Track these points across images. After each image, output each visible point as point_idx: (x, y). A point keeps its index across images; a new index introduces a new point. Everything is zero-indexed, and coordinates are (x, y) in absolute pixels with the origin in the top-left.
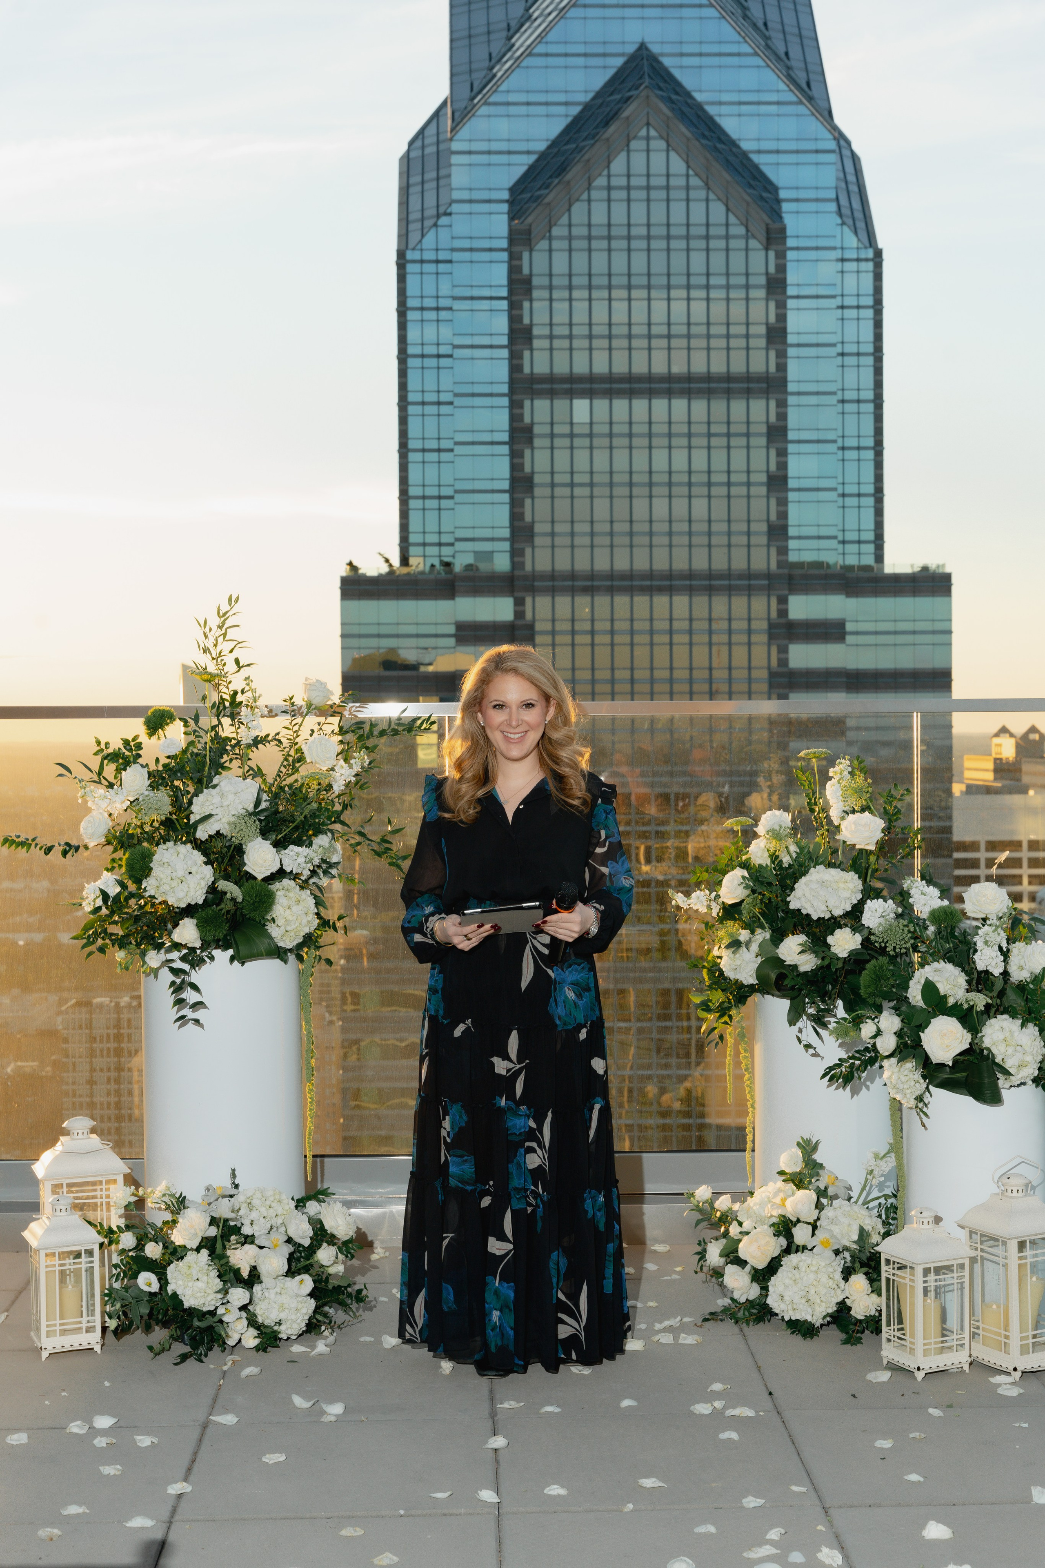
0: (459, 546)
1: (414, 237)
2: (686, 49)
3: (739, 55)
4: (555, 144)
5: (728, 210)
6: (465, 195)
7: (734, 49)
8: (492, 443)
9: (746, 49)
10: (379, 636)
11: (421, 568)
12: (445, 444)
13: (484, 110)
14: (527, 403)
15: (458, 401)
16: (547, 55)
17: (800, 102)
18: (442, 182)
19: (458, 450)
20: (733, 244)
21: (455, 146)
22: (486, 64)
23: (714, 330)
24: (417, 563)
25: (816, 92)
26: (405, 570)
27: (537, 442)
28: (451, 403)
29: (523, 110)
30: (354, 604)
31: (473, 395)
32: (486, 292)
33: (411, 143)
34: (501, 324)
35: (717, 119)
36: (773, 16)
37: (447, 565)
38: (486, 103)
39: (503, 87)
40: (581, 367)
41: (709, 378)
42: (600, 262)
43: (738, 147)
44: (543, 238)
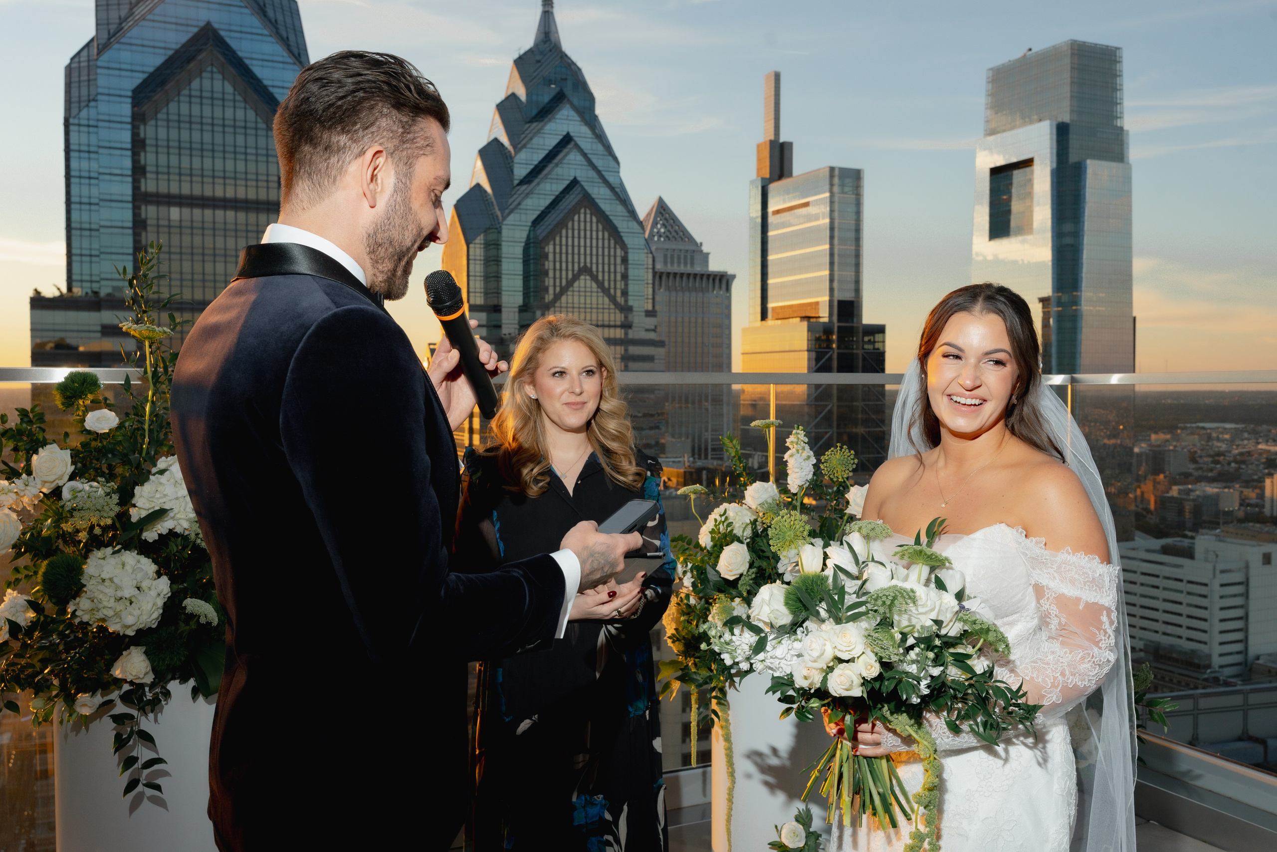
0: (103, 283)
1: (74, 111)
2: (234, 28)
3: (262, 35)
4: (159, 69)
5: (257, 115)
6: (106, 91)
7: (260, 31)
8: (123, 228)
9: (265, 32)
10: (54, 330)
11: (80, 294)
12: (93, 226)
13: (116, 46)
14: (143, 208)
15: (102, 203)
16: (153, 21)
17: (295, 64)
18: (91, 83)
19: (102, 230)
20: (259, 132)
21: (99, 63)
22: (117, 21)
23: (249, 177)
24: (77, 291)
25: (303, 59)
26: (70, 294)
27: (149, 228)
28: (97, 204)
29: (140, 49)
30: (39, 313)
31: (111, 201)
32: (118, 145)
33: (72, 59)
34: (128, 163)
35: (251, 67)
36: (280, 17)
37: (96, 293)
38: (118, 42)
39: (129, 35)
40: (174, 189)
41: (246, 201)
42: (185, 135)
43: (262, 83)
44: (152, 119)
